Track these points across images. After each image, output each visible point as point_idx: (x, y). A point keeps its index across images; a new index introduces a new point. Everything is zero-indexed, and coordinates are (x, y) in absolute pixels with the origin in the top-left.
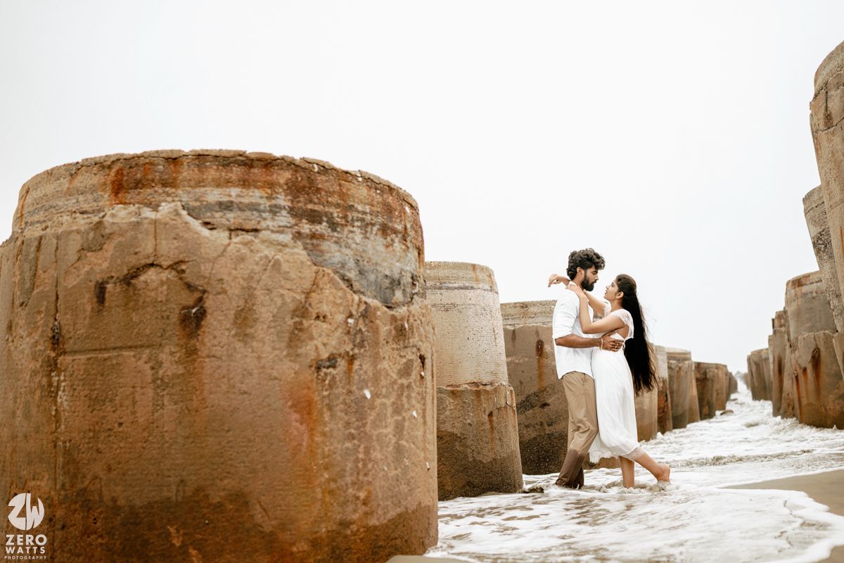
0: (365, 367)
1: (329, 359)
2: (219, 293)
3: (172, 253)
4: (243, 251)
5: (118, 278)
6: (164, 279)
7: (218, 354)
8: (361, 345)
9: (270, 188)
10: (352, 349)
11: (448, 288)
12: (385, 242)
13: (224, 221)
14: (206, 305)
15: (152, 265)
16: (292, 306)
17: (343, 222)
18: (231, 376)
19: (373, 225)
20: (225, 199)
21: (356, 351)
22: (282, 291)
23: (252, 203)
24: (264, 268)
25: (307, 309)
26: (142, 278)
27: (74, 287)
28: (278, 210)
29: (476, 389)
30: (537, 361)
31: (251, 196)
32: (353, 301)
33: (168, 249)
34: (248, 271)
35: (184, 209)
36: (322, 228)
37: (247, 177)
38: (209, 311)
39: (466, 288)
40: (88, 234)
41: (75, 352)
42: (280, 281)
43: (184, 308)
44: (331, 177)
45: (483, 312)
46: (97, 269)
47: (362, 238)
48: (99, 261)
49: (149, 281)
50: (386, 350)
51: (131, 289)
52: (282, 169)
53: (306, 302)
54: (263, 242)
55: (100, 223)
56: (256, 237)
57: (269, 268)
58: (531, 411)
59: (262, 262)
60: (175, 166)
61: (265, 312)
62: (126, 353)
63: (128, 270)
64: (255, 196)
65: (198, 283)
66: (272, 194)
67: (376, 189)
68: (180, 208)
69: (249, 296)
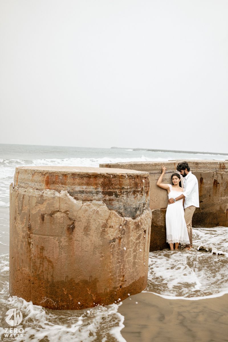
0: (124, 241)
1: (113, 240)
2: (79, 221)
3: (65, 208)
4: (87, 208)
5: (48, 214)
6: (62, 216)
7: (79, 240)
8: (124, 234)
9: (96, 185)
10: (121, 236)
12: (134, 196)
13: (81, 197)
14: (75, 225)
15: (58, 211)
16: (102, 225)
17: (120, 194)
18: (82, 246)
19: (130, 192)
20: (81, 190)
21: (122, 236)
22: (99, 220)
23: (90, 191)
24: (93, 213)
25: (107, 225)
26: (55, 215)
27: (34, 214)
28: (98, 193)
30: (200, 185)
31: (90, 188)
32: (122, 220)
33: (64, 207)
34: (88, 214)
35: (68, 193)
36: (113, 197)
37: (88, 182)
38: (76, 227)
40: (38, 198)
41: (35, 234)
42: (98, 217)
43: (68, 225)
44: (117, 178)
46: (42, 210)
47: (126, 198)
48: (42, 208)
49: (57, 216)
50: (132, 234)
51: (52, 218)
52: (100, 178)
53: (106, 223)
54: (93, 204)
55: (42, 195)
56: (91, 203)
57: (95, 213)
59: (93, 211)
60: (65, 177)
61: (93, 227)
62: (51, 237)
63: (51, 212)
64: (91, 188)
65: (72, 218)
66: (97, 187)
67: (132, 178)
68: (67, 192)
69: (88, 222)
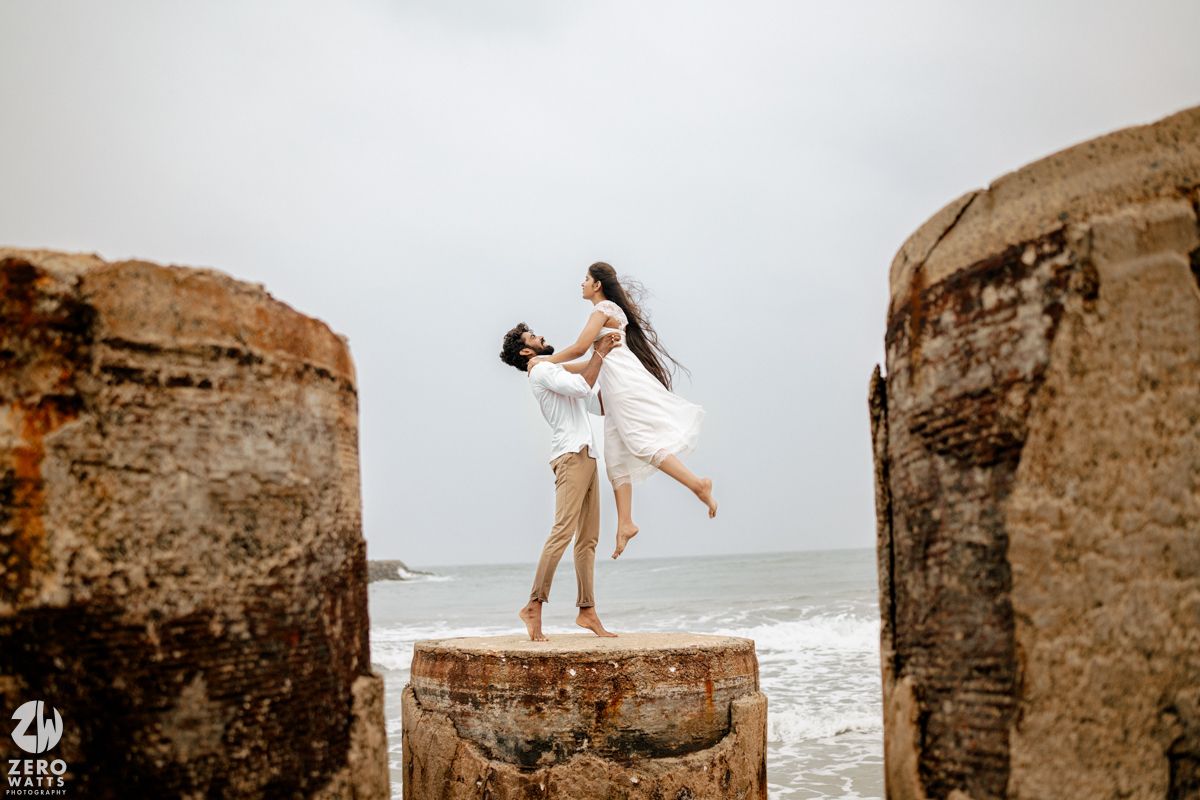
4: (423, 727)
12: (527, 711)
16: (444, 770)
17: (484, 700)
19: (513, 699)
22: (439, 758)
24: (430, 740)
25: (452, 772)
28: (444, 694)
32: (482, 767)
34: (425, 742)
36: (469, 707)
37: (433, 669)
42: (439, 750)
44: (478, 663)
47: (501, 712)
52: (449, 660)
53: (452, 767)
54: (434, 720)
67: (523, 664)
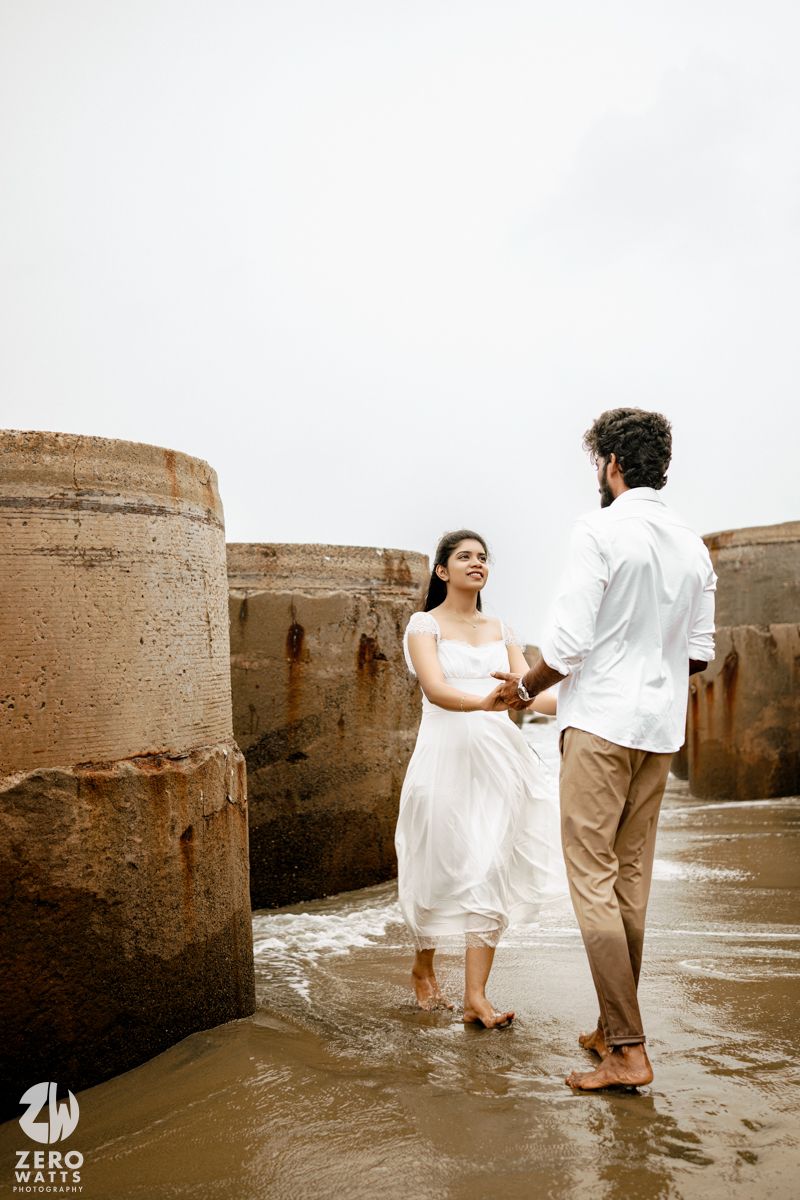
11: (97, 508)
29: (155, 772)
30: (287, 666)
39: (146, 510)
45: (186, 573)
58: (268, 768)
